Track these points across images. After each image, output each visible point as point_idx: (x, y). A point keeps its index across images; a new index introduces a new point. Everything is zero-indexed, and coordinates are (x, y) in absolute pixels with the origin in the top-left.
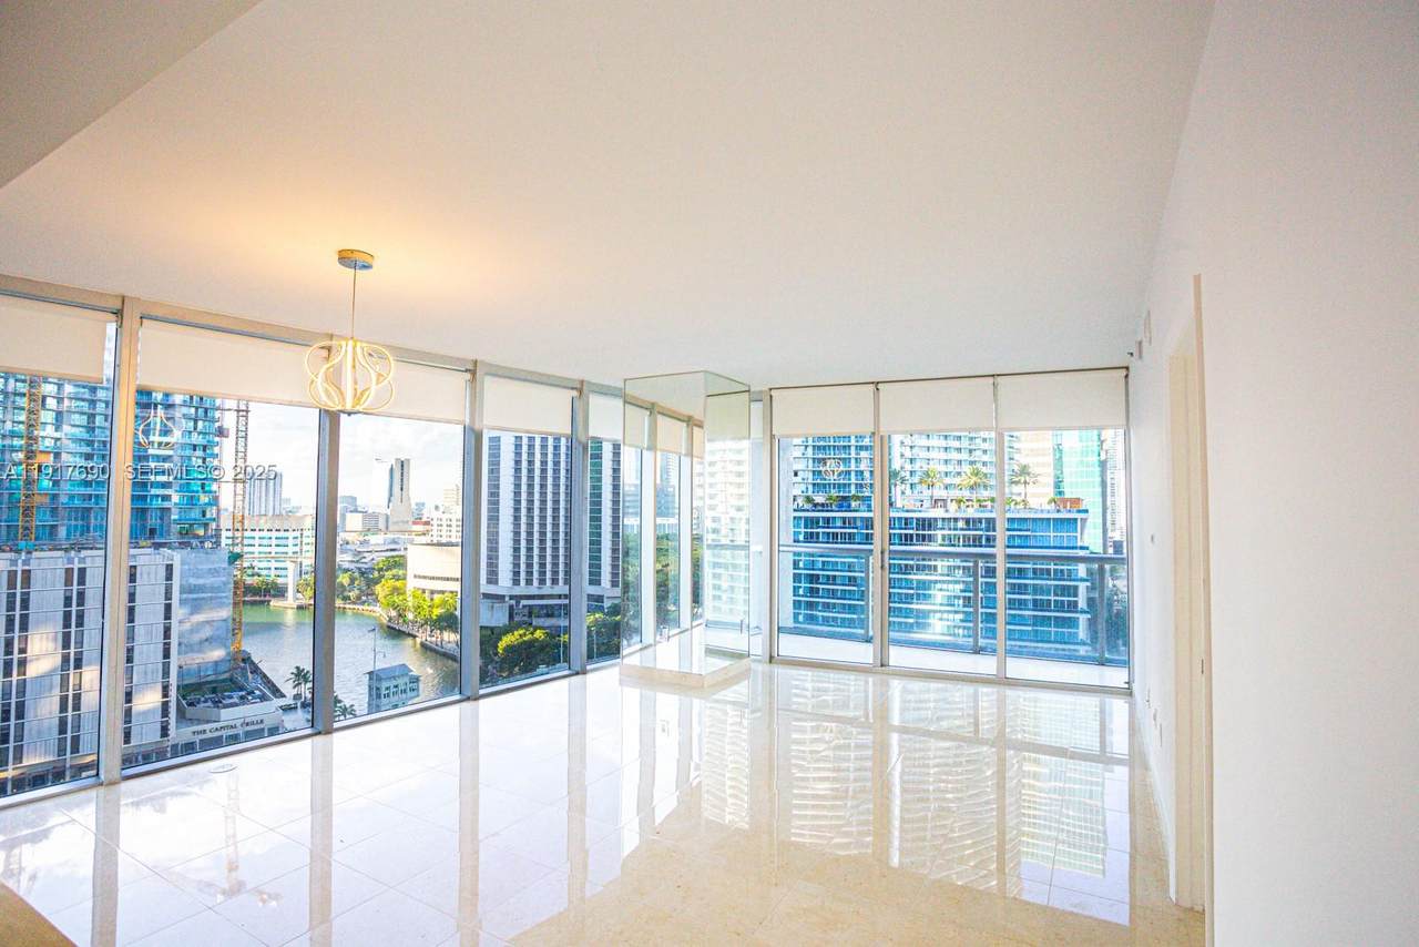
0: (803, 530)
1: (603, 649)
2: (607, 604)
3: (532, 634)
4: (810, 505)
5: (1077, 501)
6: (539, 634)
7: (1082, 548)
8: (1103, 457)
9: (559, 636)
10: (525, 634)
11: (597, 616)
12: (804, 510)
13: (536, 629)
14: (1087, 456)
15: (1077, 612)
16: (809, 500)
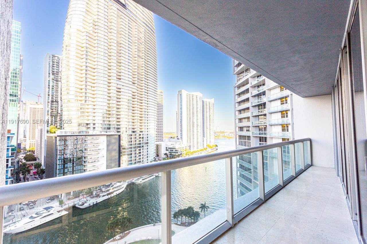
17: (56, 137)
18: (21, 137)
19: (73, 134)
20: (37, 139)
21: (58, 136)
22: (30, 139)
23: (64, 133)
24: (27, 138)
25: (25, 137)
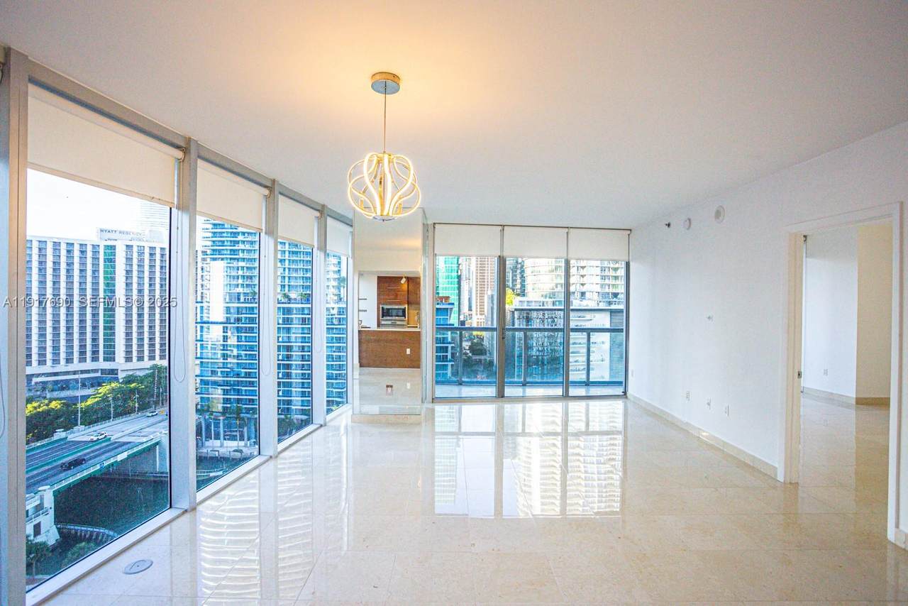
0: (282, 316)
1: (119, 410)
2: (121, 376)
3: (47, 405)
4: (286, 299)
5: (447, 298)
6: (54, 405)
7: (450, 325)
8: (459, 274)
9: (75, 404)
10: (39, 406)
11: (113, 385)
12: (283, 303)
13: (51, 400)
14: (451, 272)
15: (447, 361)
16: (286, 296)
17: (513, 312)
18: (465, 309)
19: (542, 307)
20: (486, 314)
21: (516, 310)
22: (477, 314)
23: (526, 304)
24: (474, 312)
25: (470, 309)
